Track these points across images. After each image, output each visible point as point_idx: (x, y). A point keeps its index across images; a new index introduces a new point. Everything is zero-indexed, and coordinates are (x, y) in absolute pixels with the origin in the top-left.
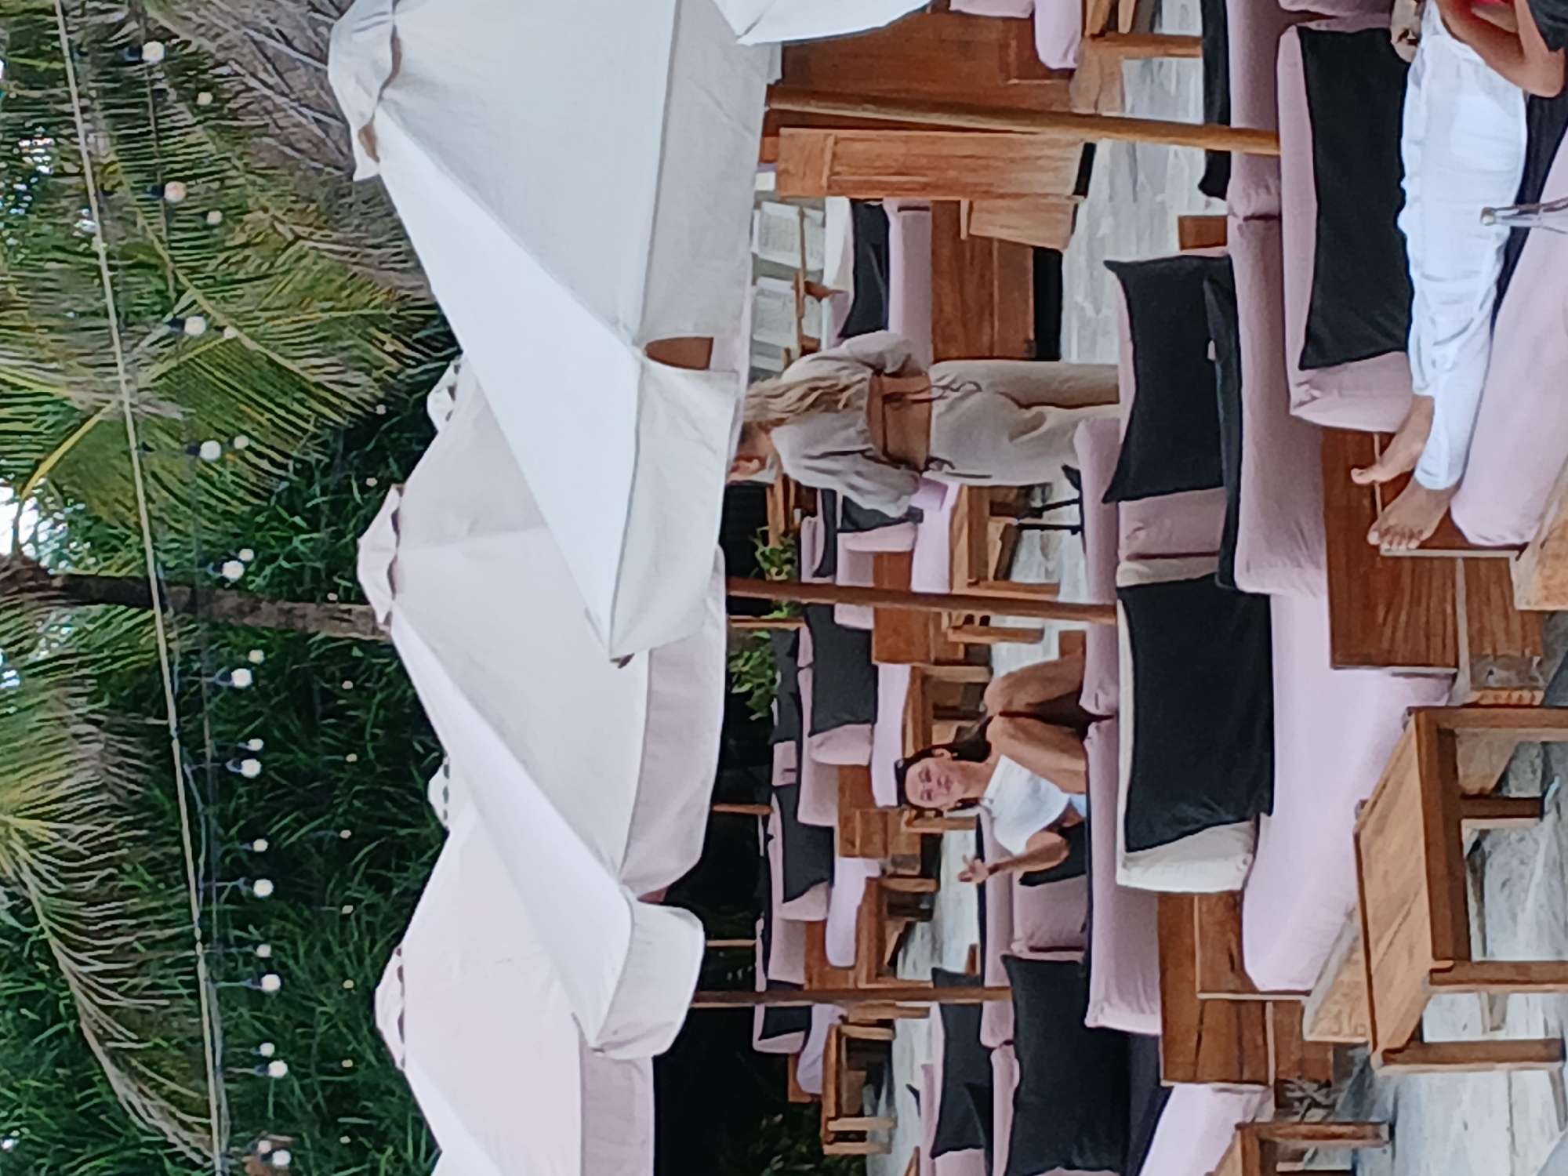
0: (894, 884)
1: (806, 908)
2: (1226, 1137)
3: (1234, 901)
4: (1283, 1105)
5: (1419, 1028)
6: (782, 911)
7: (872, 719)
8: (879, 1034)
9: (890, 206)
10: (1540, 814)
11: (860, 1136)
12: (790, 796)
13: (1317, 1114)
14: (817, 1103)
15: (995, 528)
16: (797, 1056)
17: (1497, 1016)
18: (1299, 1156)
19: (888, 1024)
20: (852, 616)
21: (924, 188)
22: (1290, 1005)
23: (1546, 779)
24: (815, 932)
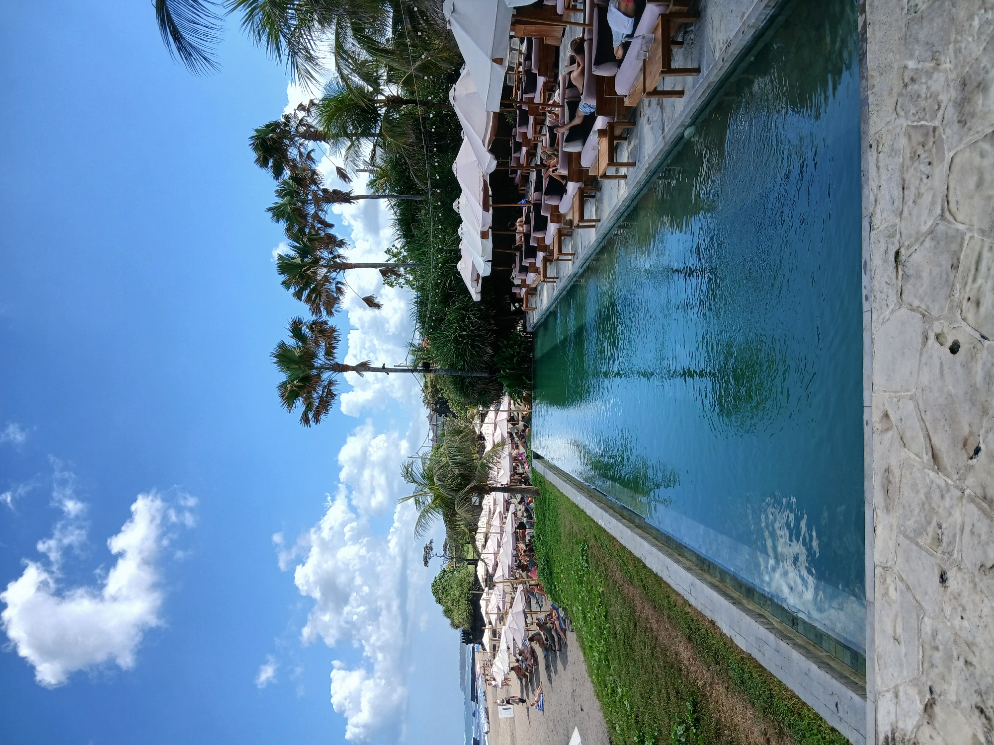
0: (530, 151)
1: (517, 155)
2: (576, 190)
3: (580, 153)
4: (585, 185)
5: (606, 173)
6: (513, 155)
7: (528, 125)
8: (527, 175)
9: (533, 38)
10: (626, 140)
11: (524, 190)
12: (515, 137)
13: (590, 187)
14: (518, 185)
15: (547, 94)
16: (515, 178)
17: (617, 170)
18: (587, 193)
19: (529, 173)
20: (525, 108)
21: (538, 35)
22: (587, 170)
23: (627, 135)
24: (518, 158)
